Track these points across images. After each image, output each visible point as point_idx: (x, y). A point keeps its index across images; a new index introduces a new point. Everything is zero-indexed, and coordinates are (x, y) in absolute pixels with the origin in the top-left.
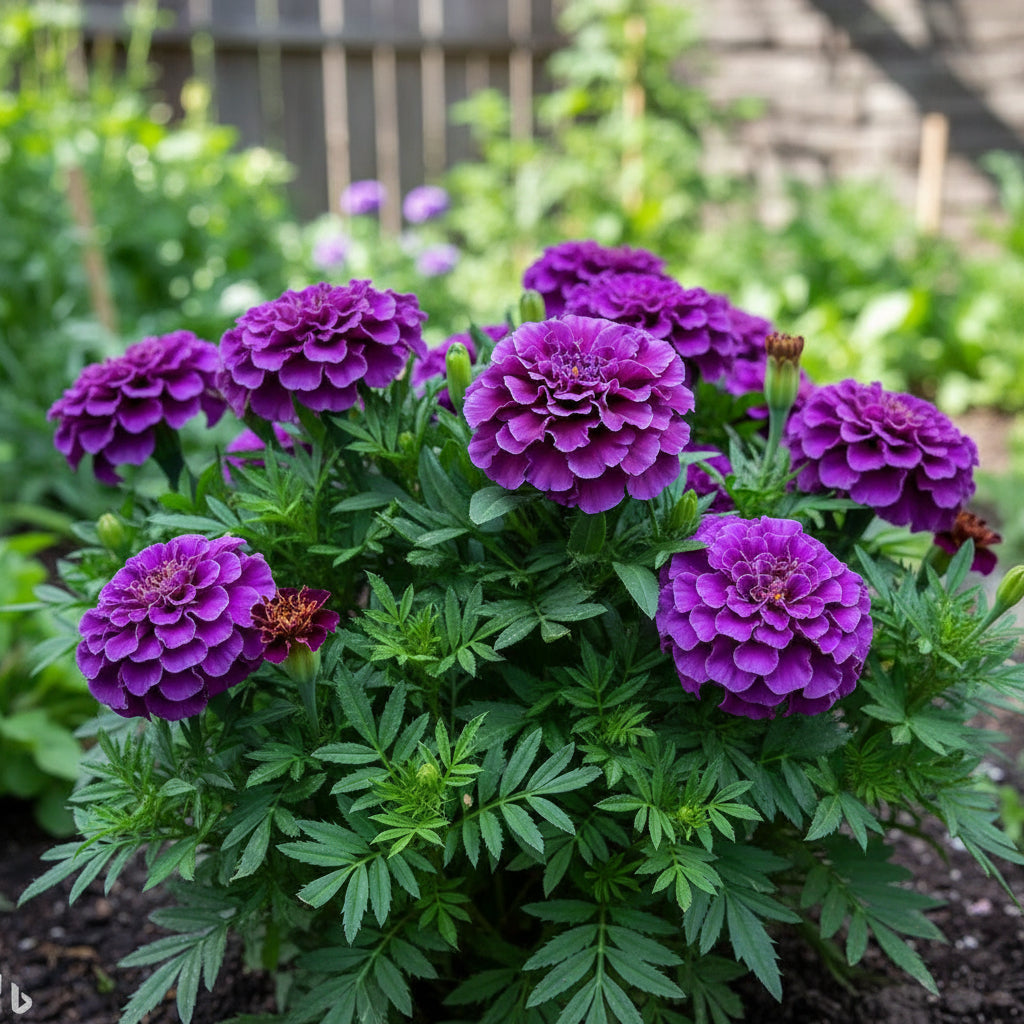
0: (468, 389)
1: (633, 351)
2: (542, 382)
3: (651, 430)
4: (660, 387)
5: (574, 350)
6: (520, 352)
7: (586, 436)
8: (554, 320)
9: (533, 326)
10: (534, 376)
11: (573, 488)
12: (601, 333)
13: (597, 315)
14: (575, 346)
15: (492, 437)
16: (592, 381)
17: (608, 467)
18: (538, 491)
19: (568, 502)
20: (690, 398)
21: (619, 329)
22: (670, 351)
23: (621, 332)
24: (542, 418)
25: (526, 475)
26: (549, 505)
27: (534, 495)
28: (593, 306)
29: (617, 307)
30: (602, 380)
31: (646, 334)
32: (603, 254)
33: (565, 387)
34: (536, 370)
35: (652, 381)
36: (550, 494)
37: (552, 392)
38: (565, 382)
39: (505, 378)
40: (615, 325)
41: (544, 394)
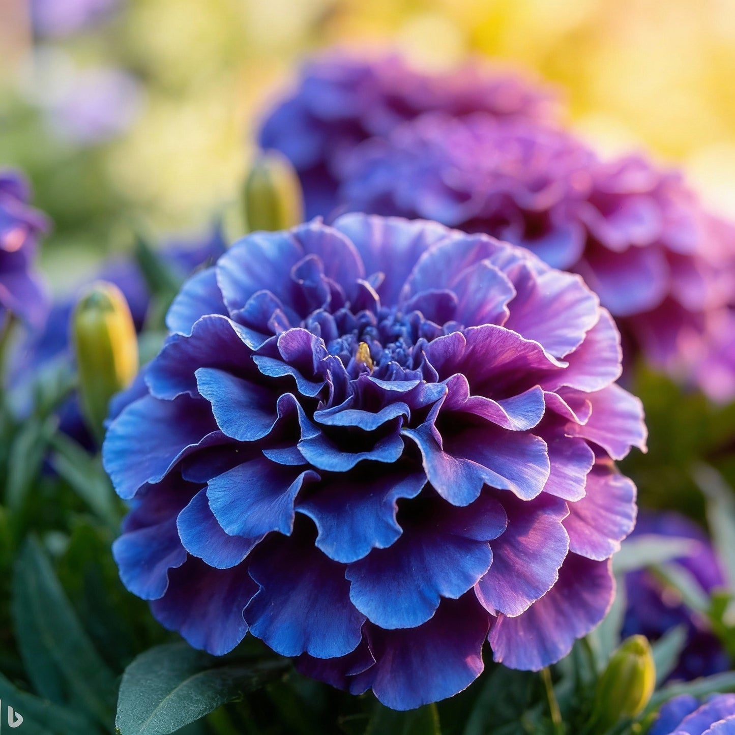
0: (116, 400)
1: (500, 301)
2: (288, 384)
3: (546, 502)
4: (563, 391)
5: (363, 301)
6: (236, 305)
7: (393, 521)
8: (316, 226)
9: (265, 242)
10: (270, 368)
11: (361, 650)
12: (425, 257)
13: (413, 215)
14: (362, 289)
15: (166, 525)
16: (406, 378)
17: (445, 601)
18: (276, 656)
19: (350, 681)
20: (632, 416)
21: (464, 249)
22: (587, 298)
23: (472, 255)
24: (290, 473)
25: (251, 617)
26: (305, 687)
27: (268, 666)
28: (405, 192)
29: (460, 196)
30: (429, 377)
31: (530, 261)
32: (424, 83)
33: (340, 397)
34: (272, 352)
35: (547, 376)
36: (305, 662)
37: (310, 405)
38: (340, 381)
39: (199, 373)
40: (458, 236)
41: (291, 413)
